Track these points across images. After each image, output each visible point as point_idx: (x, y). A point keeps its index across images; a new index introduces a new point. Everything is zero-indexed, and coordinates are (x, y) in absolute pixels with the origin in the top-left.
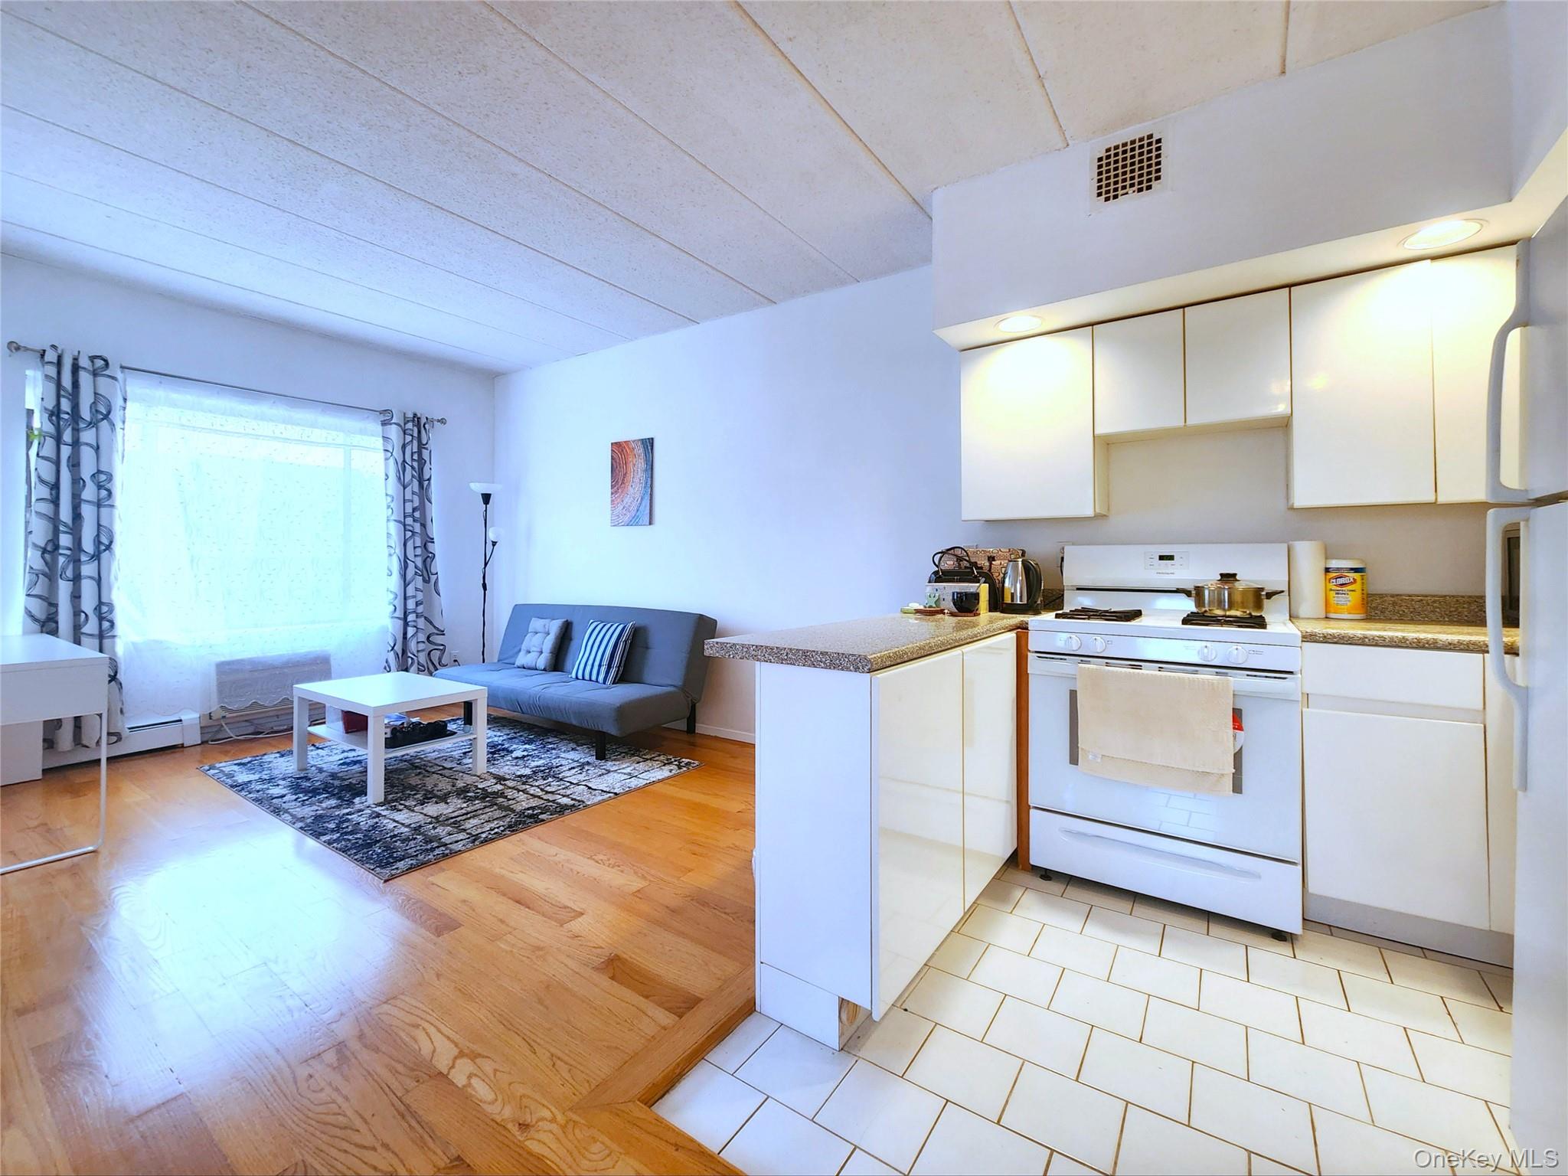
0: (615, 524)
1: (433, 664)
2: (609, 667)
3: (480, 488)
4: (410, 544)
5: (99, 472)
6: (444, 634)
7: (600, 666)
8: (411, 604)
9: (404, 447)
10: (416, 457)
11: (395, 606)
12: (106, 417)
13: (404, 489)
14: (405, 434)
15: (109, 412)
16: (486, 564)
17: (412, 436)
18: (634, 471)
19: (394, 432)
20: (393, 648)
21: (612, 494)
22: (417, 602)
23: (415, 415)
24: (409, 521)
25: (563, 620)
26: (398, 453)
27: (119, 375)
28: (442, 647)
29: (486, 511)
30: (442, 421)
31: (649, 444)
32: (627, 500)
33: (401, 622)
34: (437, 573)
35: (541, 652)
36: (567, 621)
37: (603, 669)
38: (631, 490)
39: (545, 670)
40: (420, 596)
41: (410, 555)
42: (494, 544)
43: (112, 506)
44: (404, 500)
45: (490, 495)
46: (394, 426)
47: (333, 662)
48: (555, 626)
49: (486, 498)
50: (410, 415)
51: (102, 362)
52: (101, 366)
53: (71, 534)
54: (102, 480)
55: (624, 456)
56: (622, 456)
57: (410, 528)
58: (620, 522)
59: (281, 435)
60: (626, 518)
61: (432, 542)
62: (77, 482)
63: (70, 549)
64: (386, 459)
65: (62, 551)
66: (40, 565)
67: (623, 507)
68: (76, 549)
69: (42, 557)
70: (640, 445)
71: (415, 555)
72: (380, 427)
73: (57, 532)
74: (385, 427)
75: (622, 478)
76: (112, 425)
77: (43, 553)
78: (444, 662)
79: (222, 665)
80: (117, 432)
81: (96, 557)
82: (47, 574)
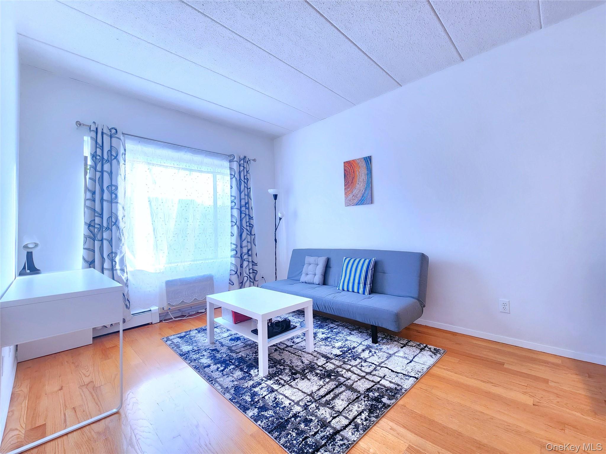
0: (348, 204)
1: (253, 280)
2: (365, 284)
3: (272, 191)
5: (112, 185)
6: (257, 265)
7: (359, 283)
9: (240, 172)
11: (236, 251)
12: (116, 158)
13: (240, 193)
14: (240, 166)
15: (117, 155)
16: (276, 230)
18: (359, 175)
19: (235, 165)
20: (236, 273)
21: (345, 189)
23: (245, 157)
24: (243, 209)
25: (326, 257)
26: (237, 175)
27: (122, 137)
28: (255, 272)
29: (275, 203)
30: (254, 160)
31: (368, 160)
32: (355, 192)
33: (239, 260)
34: (255, 235)
35: (315, 275)
36: (328, 257)
37: (362, 286)
38: (358, 186)
39: (318, 284)
40: (250, 246)
41: (244, 225)
42: (280, 219)
43: (117, 203)
44: (241, 198)
45: (277, 195)
46: (235, 162)
48: (322, 262)
49: (275, 197)
50: (242, 157)
51: (115, 131)
52: (113, 133)
53: (100, 217)
54: (113, 189)
55: (353, 168)
56: (352, 168)
57: (245, 212)
58: (351, 203)
59: (189, 168)
60: (355, 201)
61: (252, 219)
62: (102, 191)
63: (99, 225)
64: (231, 179)
65: (96, 226)
66: (88, 233)
67: (353, 196)
68: (101, 226)
69: (89, 229)
70: (363, 161)
71: (247, 225)
72: (229, 164)
73: (95, 216)
74: (231, 163)
75: (351, 180)
76: (118, 162)
77: (89, 226)
78: (256, 279)
79: (168, 282)
80: (120, 165)
81: (109, 229)
82: (92, 237)
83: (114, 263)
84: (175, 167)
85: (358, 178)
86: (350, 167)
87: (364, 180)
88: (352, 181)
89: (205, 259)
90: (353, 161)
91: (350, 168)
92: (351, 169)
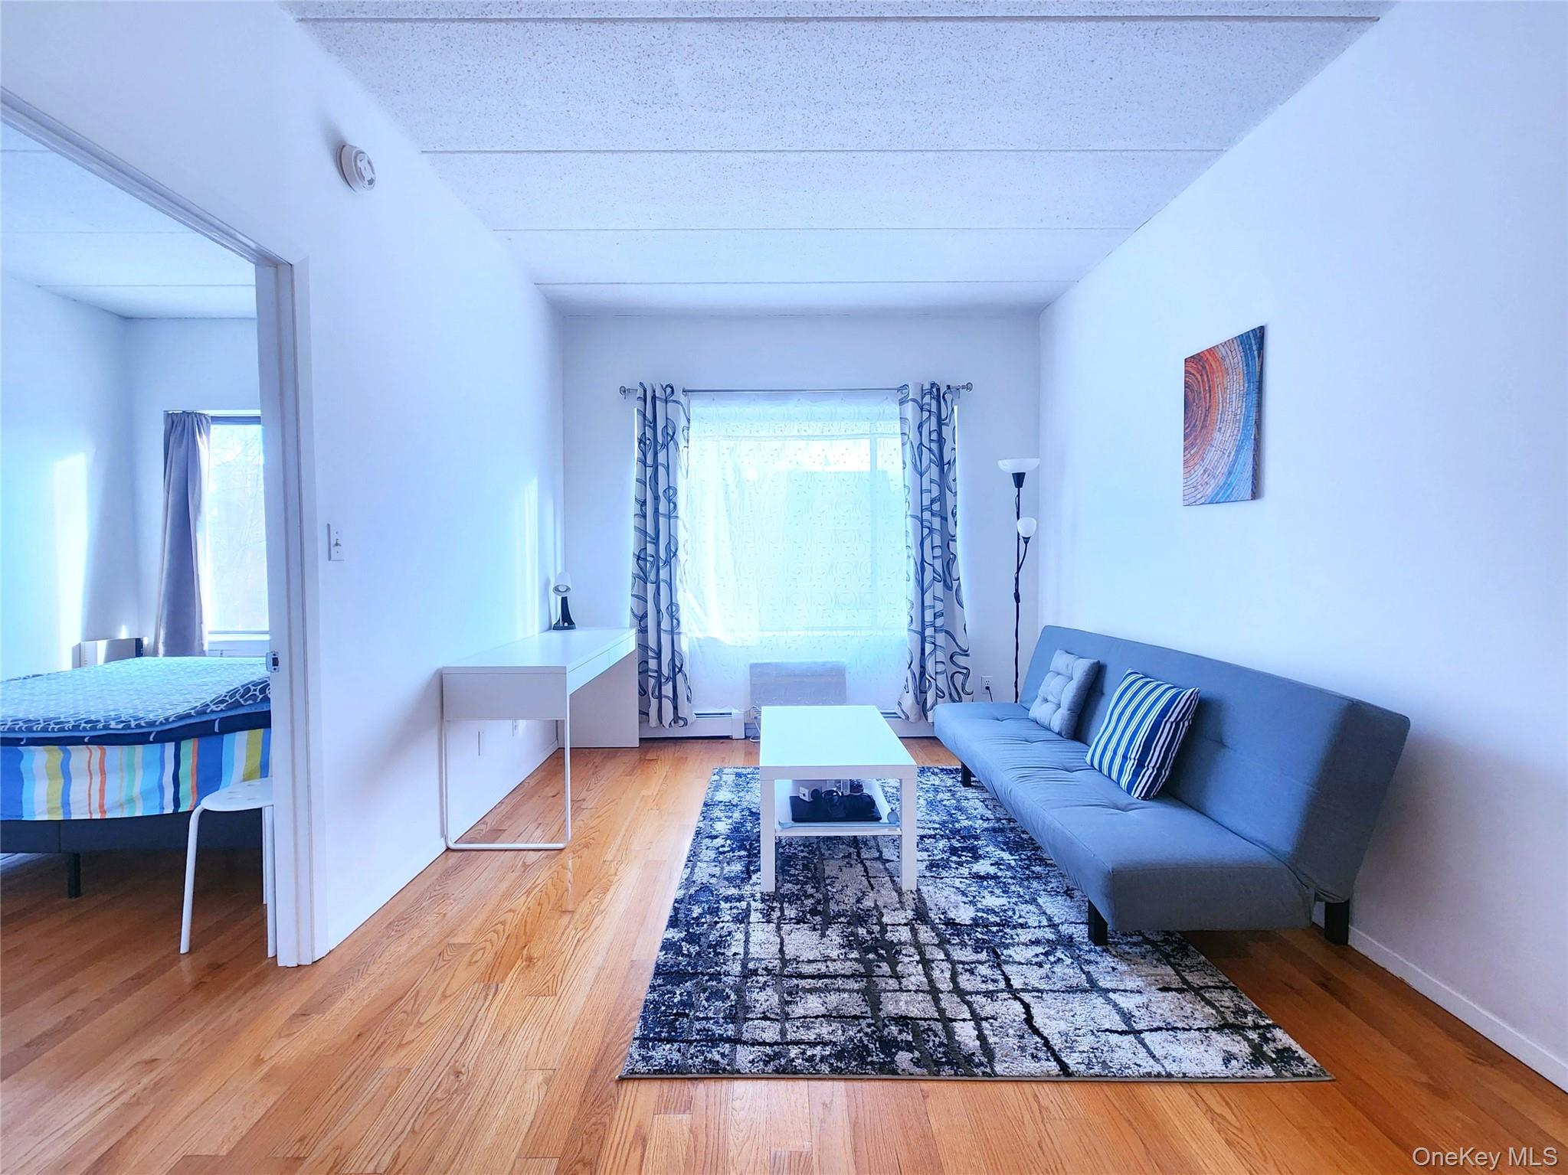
0: (1189, 501)
1: (956, 689)
2: (1141, 764)
3: (1009, 466)
4: (927, 543)
5: (669, 487)
6: (967, 655)
7: (1125, 757)
8: (929, 616)
9: (920, 426)
10: (934, 436)
11: (911, 617)
13: (922, 477)
14: (922, 411)
15: (676, 433)
16: (1019, 569)
17: (930, 411)
18: (1224, 399)
19: (910, 409)
20: (909, 667)
21: (1185, 449)
22: (935, 614)
23: (933, 385)
24: (927, 515)
25: (1092, 661)
26: (913, 435)
27: (682, 399)
28: (965, 671)
29: (1018, 496)
30: (968, 387)
31: (1255, 341)
32: (1212, 455)
33: (918, 637)
34: (959, 579)
35: (1059, 706)
36: (1099, 662)
37: (1130, 766)
38: (1217, 436)
39: (1059, 734)
40: (939, 606)
41: (928, 558)
42: (1027, 540)
43: (677, 517)
44: (921, 490)
45: (1024, 474)
46: (910, 403)
47: (847, 676)
48: (1080, 668)
49: (1019, 479)
50: (927, 386)
51: (671, 389)
52: (669, 393)
53: (653, 543)
54: (671, 493)
55: (1208, 376)
56: (1205, 376)
57: (928, 524)
58: (1199, 496)
59: (805, 434)
60: (1209, 491)
61: (952, 540)
62: (656, 498)
63: (653, 557)
64: (903, 444)
65: (648, 559)
66: (637, 571)
67: (1205, 471)
68: (656, 556)
69: (638, 563)
70: (1236, 347)
71: (933, 557)
72: (898, 407)
73: (646, 542)
74: (902, 407)
75: (1202, 418)
76: (676, 445)
77: (638, 560)
78: (967, 689)
79: (753, 667)
80: (680, 450)
81: (668, 562)
82: (642, 577)
83: (675, 621)
84: (776, 437)
85: (1220, 408)
86: (1201, 375)
87: (1236, 415)
88: (1204, 420)
89: (831, 629)
90: (1211, 351)
91: (1199, 378)
92: (1203, 381)
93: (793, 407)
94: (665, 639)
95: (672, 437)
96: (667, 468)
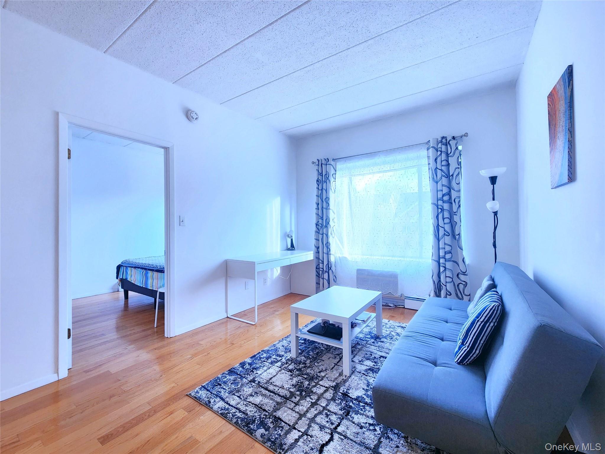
1: (460, 292)
4: (440, 216)
6: (466, 275)
8: (441, 254)
9: (436, 160)
10: (444, 163)
11: (432, 253)
13: (437, 183)
14: (436, 151)
15: (329, 176)
16: (495, 228)
17: (441, 151)
19: (432, 152)
20: (432, 278)
22: (445, 252)
23: (443, 137)
24: (440, 203)
26: (433, 164)
27: (332, 163)
29: (494, 189)
30: (466, 135)
33: (437, 264)
34: (460, 234)
38: (558, 143)
40: (448, 248)
41: (441, 223)
42: (495, 214)
43: (329, 209)
44: (437, 190)
45: (497, 176)
46: (431, 148)
47: (399, 278)
49: (493, 180)
50: (440, 139)
51: (328, 160)
53: (322, 219)
54: (327, 199)
57: (441, 207)
59: (382, 170)
61: (455, 215)
62: (322, 202)
63: (321, 224)
64: (429, 169)
65: (320, 225)
66: (316, 230)
69: (316, 227)
71: (444, 223)
72: (427, 152)
73: (319, 219)
74: (428, 151)
76: (329, 181)
77: (316, 226)
78: (465, 293)
79: (358, 270)
80: (331, 182)
81: (326, 227)
82: (318, 232)
83: (329, 250)
89: (393, 256)
93: (378, 160)
94: (325, 256)
95: (328, 178)
96: (326, 191)
